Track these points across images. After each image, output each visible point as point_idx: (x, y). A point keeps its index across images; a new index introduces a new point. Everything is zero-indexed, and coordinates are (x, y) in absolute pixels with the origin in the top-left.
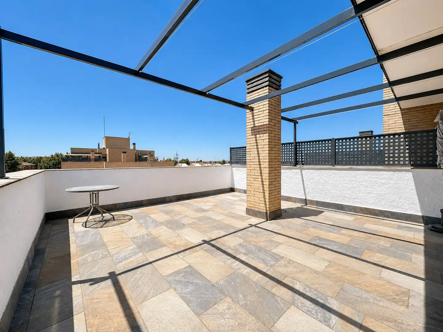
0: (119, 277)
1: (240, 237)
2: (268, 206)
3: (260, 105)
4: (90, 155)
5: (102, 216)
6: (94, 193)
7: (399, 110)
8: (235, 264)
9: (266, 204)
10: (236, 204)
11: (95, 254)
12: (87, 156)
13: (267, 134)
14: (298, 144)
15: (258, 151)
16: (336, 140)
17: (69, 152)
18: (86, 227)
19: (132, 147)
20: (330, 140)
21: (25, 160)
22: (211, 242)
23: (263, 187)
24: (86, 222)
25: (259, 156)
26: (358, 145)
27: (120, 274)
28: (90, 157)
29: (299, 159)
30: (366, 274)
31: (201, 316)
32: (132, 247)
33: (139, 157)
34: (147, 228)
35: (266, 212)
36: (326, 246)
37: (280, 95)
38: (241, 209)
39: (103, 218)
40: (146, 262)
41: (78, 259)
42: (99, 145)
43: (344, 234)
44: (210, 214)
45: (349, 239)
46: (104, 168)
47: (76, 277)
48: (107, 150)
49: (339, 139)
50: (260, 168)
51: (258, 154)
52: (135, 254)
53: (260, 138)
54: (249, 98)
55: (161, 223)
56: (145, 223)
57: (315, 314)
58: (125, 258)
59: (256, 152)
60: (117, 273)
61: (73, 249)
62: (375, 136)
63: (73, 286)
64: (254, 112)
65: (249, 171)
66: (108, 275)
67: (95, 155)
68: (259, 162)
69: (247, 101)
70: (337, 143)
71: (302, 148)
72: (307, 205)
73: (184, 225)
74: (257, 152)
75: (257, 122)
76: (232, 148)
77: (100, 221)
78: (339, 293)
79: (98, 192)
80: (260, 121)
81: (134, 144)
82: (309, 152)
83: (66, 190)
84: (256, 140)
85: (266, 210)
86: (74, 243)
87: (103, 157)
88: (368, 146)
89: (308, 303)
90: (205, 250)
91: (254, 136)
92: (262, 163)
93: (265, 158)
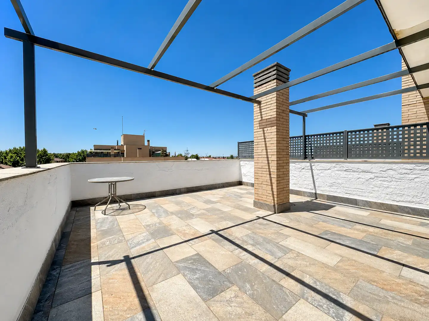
0: (132, 261)
1: (248, 229)
2: (276, 199)
3: (267, 98)
4: (110, 151)
5: (119, 205)
6: (113, 184)
7: (421, 99)
8: (242, 254)
9: (273, 197)
10: (244, 197)
11: (112, 238)
12: (108, 152)
13: (275, 127)
14: (307, 138)
15: (266, 144)
16: (348, 132)
17: (93, 148)
18: (105, 214)
19: (146, 144)
20: (343, 132)
21: (56, 156)
22: (218, 232)
23: (271, 180)
24: (105, 210)
25: (266, 149)
26: (373, 137)
27: (134, 258)
28: (110, 153)
29: (309, 152)
30: (384, 272)
31: (208, 302)
32: (144, 234)
33: (153, 152)
34: (159, 217)
35: (274, 205)
36: (338, 241)
37: (288, 87)
38: (249, 202)
39: (120, 207)
40: (158, 248)
41: (98, 243)
42: (118, 142)
43: (358, 230)
44: (218, 206)
45: (364, 234)
46: (122, 162)
47: (95, 258)
48: (125, 146)
49: (351, 132)
50: (268, 160)
51: (266, 147)
52: (148, 240)
53: (268, 132)
54: (256, 92)
55: (172, 213)
56: (157, 212)
57: (327, 309)
58: (138, 244)
59: (264, 146)
60: (131, 257)
61: (93, 233)
62: (393, 128)
63: (93, 266)
64: (262, 105)
65: (257, 164)
66: (122, 258)
67: (114, 151)
68: (267, 155)
69: (254, 95)
70: (349, 135)
71: (311, 141)
72: (317, 199)
73: (193, 215)
75: (265, 115)
76: (240, 143)
77: (117, 210)
78: (352, 289)
79: (116, 183)
80: (267, 115)
81: (148, 141)
82: (319, 145)
83: (88, 180)
84: (264, 133)
85: (274, 203)
86: (94, 229)
87: (121, 153)
88: (385, 137)
89: (319, 297)
90: (213, 240)
91: (261, 130)
92: (269, 156)
93: (272, 151)
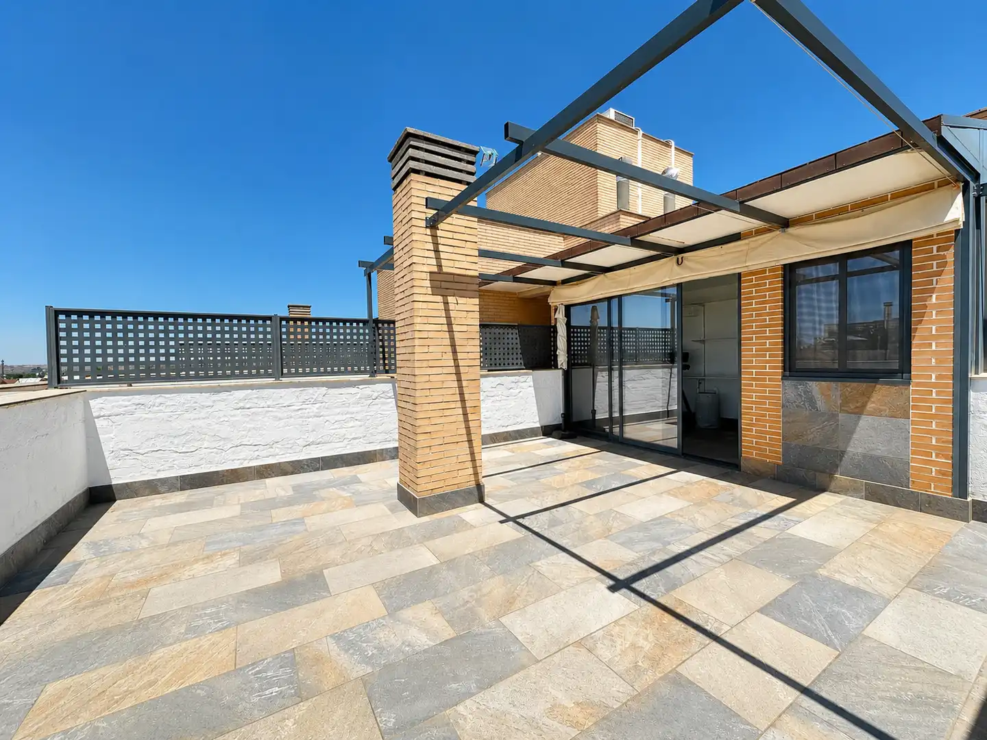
3: (456, 222)
9: (475, 467)
13: (476, 301)
15: (453, 339)
23: (469, 428)
25: (455, 352)
35: (478, 485)
50: (460, 381)
51: (453, 346)
53: (458, 307)
59: (447, 342)
64: (439, 233)
68: (457, 366)
74: (449, 340)
75: (450, 264)
80: (457, 264)
84: (447, 310)
85: (477, 480)
91: (440, 299)
92: (462, 370)
93: (471, 356)
